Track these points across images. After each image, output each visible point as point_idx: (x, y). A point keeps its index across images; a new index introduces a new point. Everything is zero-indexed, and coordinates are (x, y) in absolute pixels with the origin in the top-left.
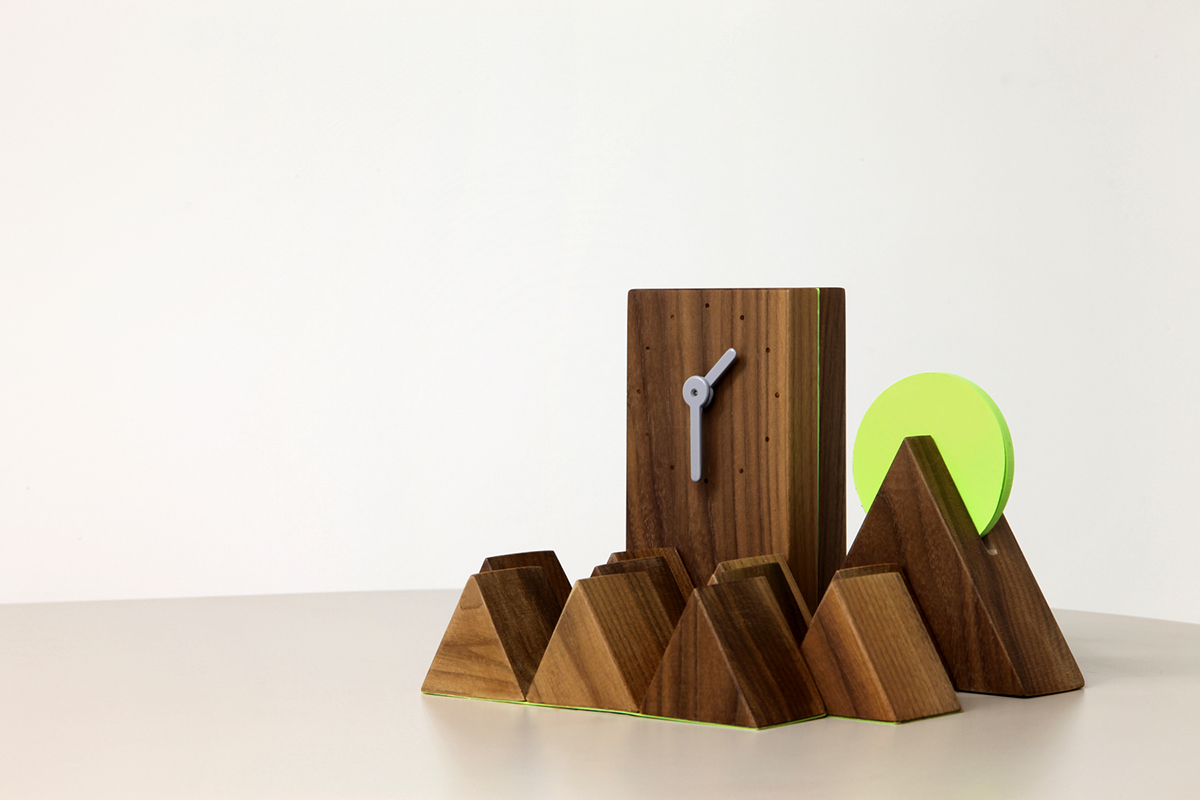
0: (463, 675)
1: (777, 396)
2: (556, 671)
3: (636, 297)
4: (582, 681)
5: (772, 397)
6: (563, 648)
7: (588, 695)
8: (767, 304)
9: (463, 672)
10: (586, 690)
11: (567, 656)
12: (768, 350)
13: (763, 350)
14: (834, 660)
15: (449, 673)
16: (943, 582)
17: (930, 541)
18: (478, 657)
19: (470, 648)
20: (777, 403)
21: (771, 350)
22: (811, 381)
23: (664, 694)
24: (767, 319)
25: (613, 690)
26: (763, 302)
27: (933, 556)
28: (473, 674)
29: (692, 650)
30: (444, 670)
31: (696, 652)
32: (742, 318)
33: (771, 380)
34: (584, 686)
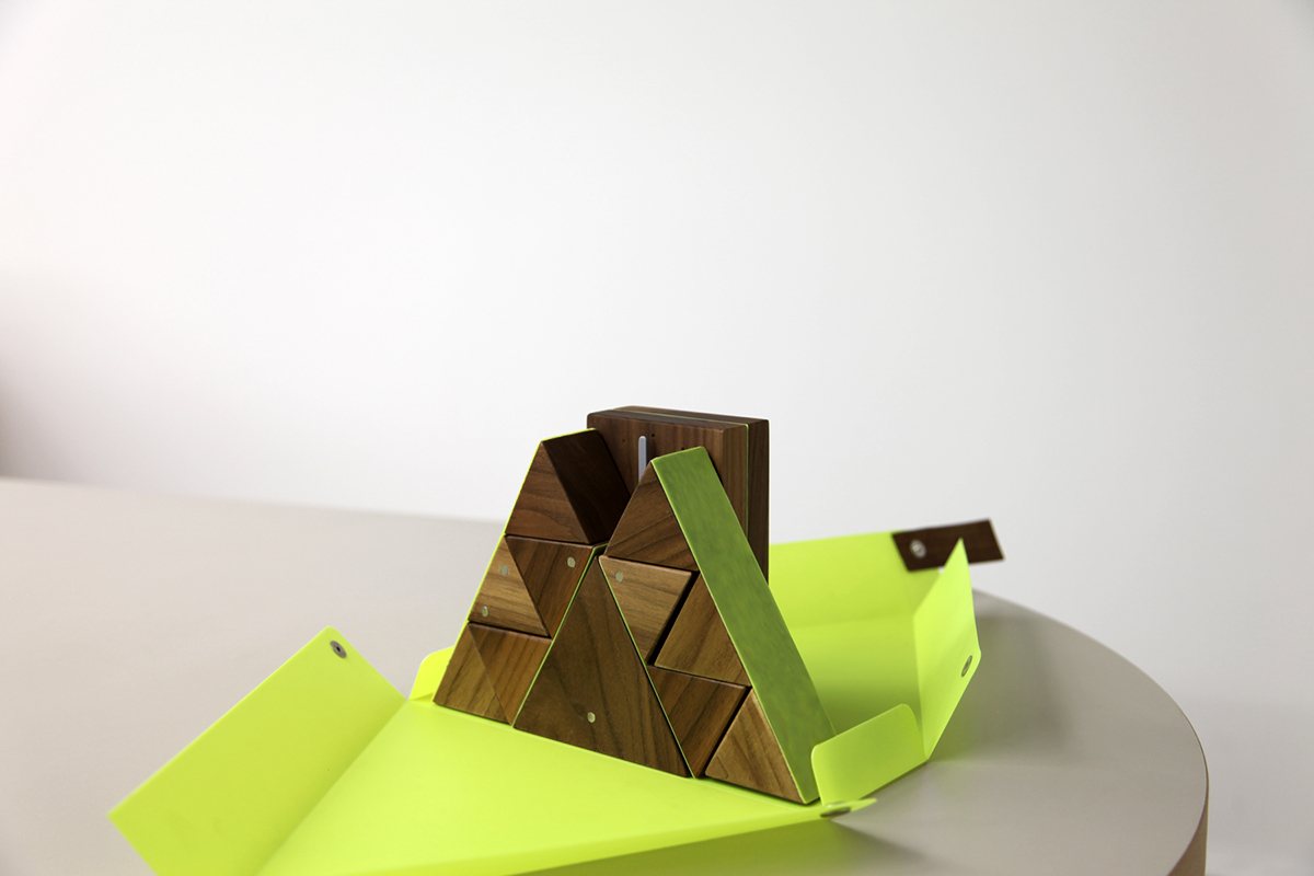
0: (769, 759)
2: (717, 663)
3: (596, 421)
4: (709, 634)
6: (698, 661)
9: (767, 759)
10: (711, 624)
11: (701, 655)
18: (749, 747)
19: (748, 758)
25: (698, 601)
27: (618, 655)
30: (776, 780)
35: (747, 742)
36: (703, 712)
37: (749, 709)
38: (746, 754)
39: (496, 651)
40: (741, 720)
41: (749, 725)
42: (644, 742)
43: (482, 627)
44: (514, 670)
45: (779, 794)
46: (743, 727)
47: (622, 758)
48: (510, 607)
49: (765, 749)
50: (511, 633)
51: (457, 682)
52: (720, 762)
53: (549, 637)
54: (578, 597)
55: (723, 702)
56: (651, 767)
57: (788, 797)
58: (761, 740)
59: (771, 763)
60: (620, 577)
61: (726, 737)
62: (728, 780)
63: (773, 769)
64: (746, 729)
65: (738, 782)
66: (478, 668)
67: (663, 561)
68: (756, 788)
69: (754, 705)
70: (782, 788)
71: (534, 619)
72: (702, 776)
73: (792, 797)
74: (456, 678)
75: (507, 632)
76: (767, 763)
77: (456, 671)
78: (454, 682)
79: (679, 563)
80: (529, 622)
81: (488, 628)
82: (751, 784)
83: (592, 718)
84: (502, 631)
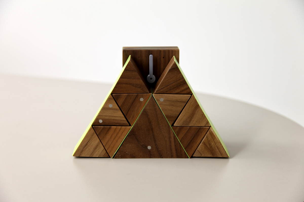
0: (217, 147)
2: (198, 121)
4: (196, 113)
6: (192, 122)
7: (198, 110)
9: (216, 147)
10: (197, 110)
11: (193, 120)
14: (193, 137)
15: (219, 151)
16: (164, 132)
17: (160, 122)
18: (210, 145)
19: (209, 148)
23: (183, 89)
25: (192, 103)
27: (161, 126)
28: (214, 144)
29: (168, 87)
30: (219, 153)
31: (168, 85)
34: (197, 112)
35: (209, 143)
36: (194, 137)
37: (210, 133)
38: (209, 147)
39: (106, 134)
40: (207, 137)
41: (210, 138)
42: (171, 151)
43: (99, 126)
44: (114, 139)
45: (221, 156)
46: (208, 139)
47: (162, 158)
48: (113, 118)
49: (215, 144)
50: (113, 127)
51: (86, 147)
52: (199, 151)
53: (130, 125)
54: (144, 110)
55: (201, 133)
56: (174, 158)
57: (224, 157)
58: (214, 142)
59: (218, 148)
60: (162, 100)
61: (201, 143)
62: (202, 156)
63: (218, 149)
64: (209, 139)
65: (206, 156)
66: (96, 140)
67: (179, 92)
68: (212, 156)
69: (212, 132)
70: (221, 154)
71: (123, 121)
72: (192, 157)
73: (225, 156)
74: (85, 146)
75: (111, 127)
76: (216, 148)
77: (85, 144)
78: (84, 147)
79: (185, 92)
80: (122, 122)
81: (102, 127)
82: (211, 156)
83: (149, 148)
84: (109, 127)
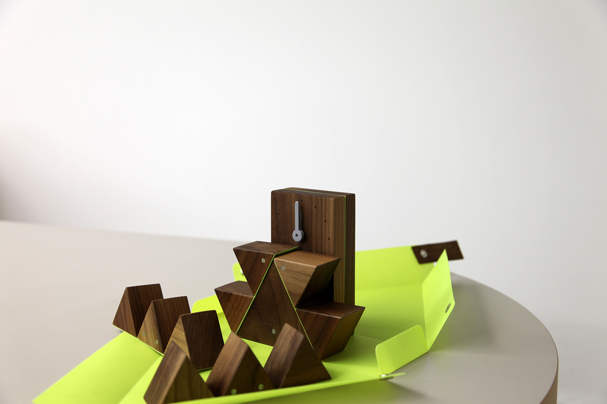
1: (329, 239)
3: (275, 195)
5: (327, 239)
8: (325, 204)
12: (325, 221)
13: (324, 221)
20: (329, 242)
21: (327, 221)
22: (342, 232)
24: (325, 209)
26: (324, 202)
32: (315, 207)
33: (327, 233)
36: (322, 330)
44: (236, 310)
54: (267, 276)
60: (283, 268)
83: (274, 332)
